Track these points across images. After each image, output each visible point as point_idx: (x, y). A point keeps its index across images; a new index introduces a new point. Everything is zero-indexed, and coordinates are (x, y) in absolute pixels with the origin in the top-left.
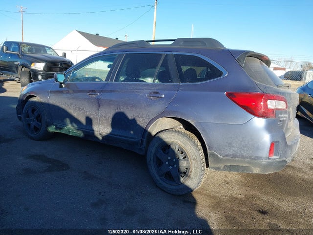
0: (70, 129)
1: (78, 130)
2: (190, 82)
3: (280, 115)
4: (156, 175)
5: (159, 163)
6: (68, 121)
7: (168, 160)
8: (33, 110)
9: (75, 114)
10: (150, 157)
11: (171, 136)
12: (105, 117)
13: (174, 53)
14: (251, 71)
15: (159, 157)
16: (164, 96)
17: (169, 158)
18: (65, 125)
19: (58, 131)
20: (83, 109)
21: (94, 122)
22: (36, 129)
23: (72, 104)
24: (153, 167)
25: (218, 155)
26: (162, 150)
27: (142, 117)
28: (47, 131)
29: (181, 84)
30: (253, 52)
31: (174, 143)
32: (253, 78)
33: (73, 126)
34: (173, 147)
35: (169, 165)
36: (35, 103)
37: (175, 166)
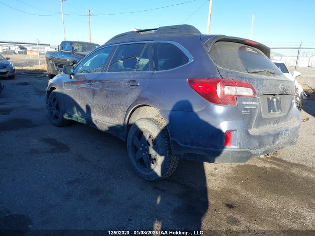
0: (77, 117)
1: (81, 117)
2: (162, 70)
3: (244, 103)
4: (133, 161)
5: (136, 149)
6: (75, 109)
7: (142, 147)
8: (54, 100)
9: (79, 103)
10: (129, 143)
11: (144, 123)
12: (98, 105)
13: (154, 42)
14: (218, 56)
15: (135, 143)
16: (139, 84)
17: (142, 145)
18: (74, 113)
19: (70, 119)
20: (84, 98)
21: (92, 110)
22: (56, 117)
23: (77, 94)
24: (131, 153)
25: (179, 143)
26: (138, 137)
27: (123, 105)
28: (63, 118)
29: (155, 72)
30: (224, 36)
31: (146, 130)
32: (217, 63)
33: (78, 114)
34: (145, 134)
35: (142, 152)
36: (55, 93)
37: (147, 153)
